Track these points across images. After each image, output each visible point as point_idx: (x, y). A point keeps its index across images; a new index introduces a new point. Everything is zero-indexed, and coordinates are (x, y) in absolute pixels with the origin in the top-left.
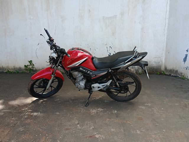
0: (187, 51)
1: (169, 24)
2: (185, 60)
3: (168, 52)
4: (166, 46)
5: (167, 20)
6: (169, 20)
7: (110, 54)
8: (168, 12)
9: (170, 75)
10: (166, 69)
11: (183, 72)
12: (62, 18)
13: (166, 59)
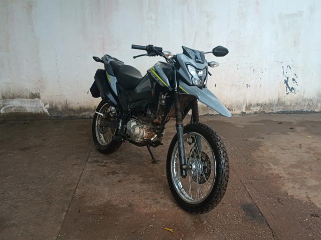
7: (288, 78)
12: (207, 17)
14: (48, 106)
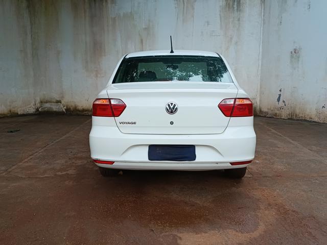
0: (280, 91)
1: (262, 65)
2: (279, 100)
3: (262, 93)
4: (261, 88)
5: (260, 61)
6: (262, 62)
8: (261, 54)
9: (265, 117)
10: (261, 111)
11: (277, 112)
13: (260, 101)
14: (65, 108)
